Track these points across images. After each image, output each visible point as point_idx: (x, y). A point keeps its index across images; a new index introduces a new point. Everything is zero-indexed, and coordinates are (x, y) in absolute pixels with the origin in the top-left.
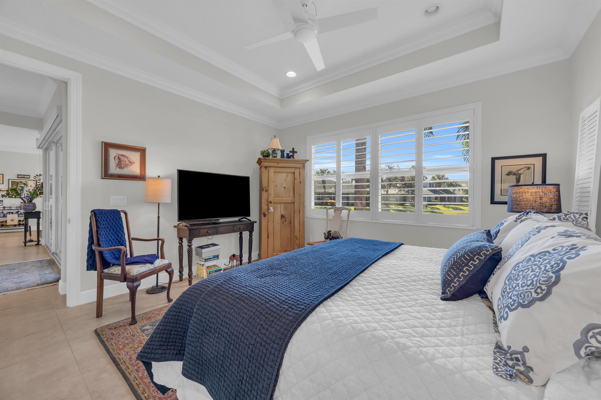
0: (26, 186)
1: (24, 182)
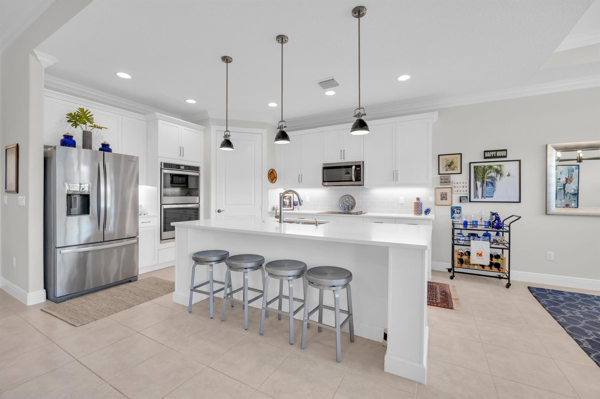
0: (499, 176)
1: (496, 167)
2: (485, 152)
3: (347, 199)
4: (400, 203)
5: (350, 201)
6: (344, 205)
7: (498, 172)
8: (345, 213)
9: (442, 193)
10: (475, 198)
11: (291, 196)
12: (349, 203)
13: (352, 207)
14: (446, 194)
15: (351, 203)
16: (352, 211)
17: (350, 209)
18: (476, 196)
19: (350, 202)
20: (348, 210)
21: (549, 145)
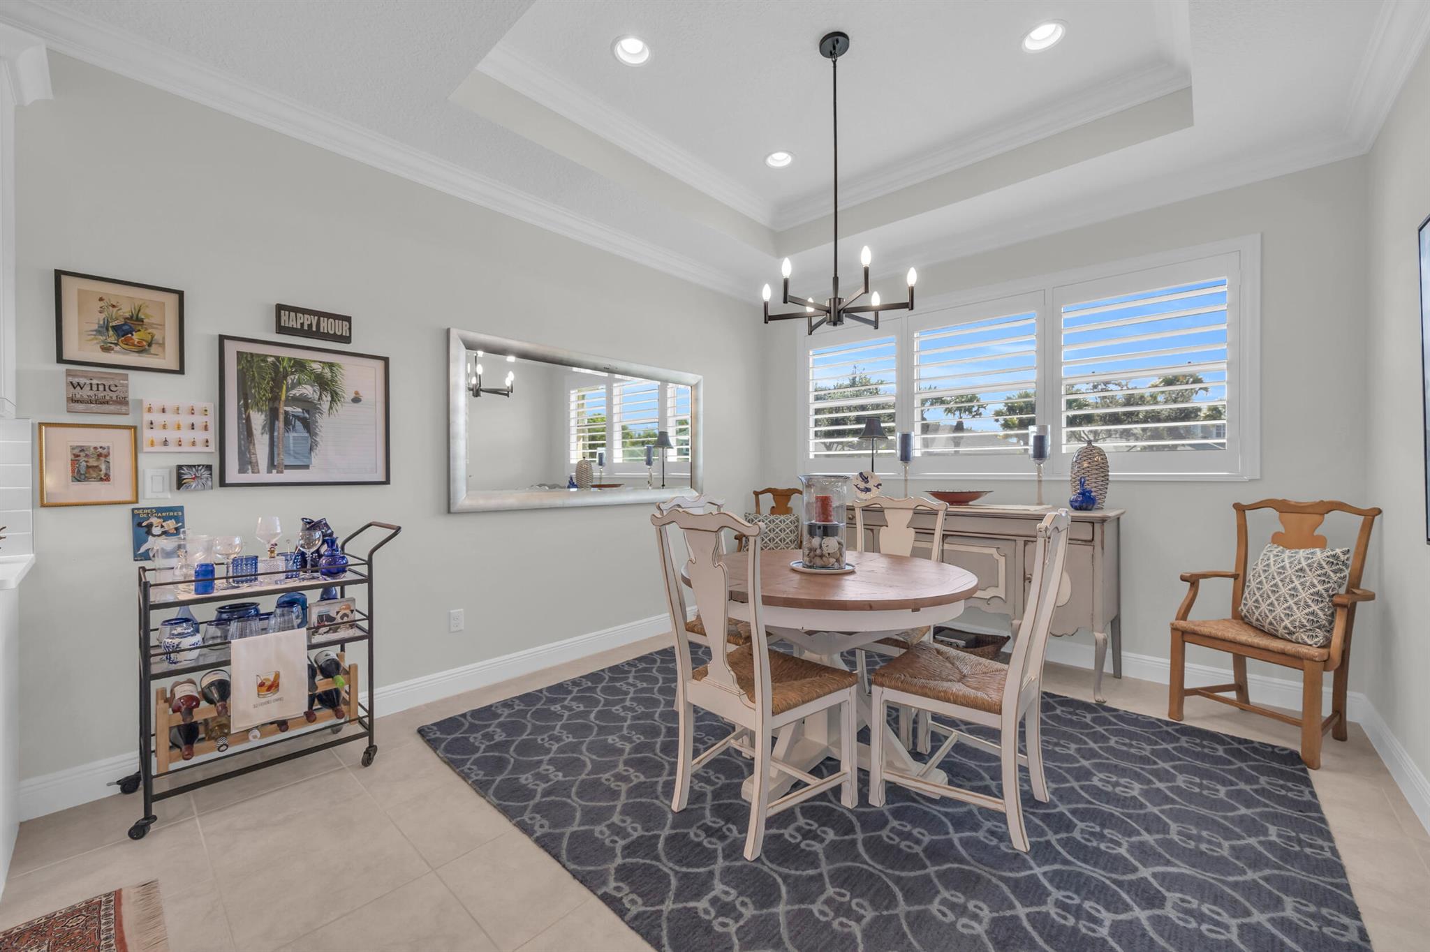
0: (327, 398)
1: (317, 367)
2: (280, 308)
7: (325, 384)
10: (245, 471)
18: (248, 463)
21: (454, 333)
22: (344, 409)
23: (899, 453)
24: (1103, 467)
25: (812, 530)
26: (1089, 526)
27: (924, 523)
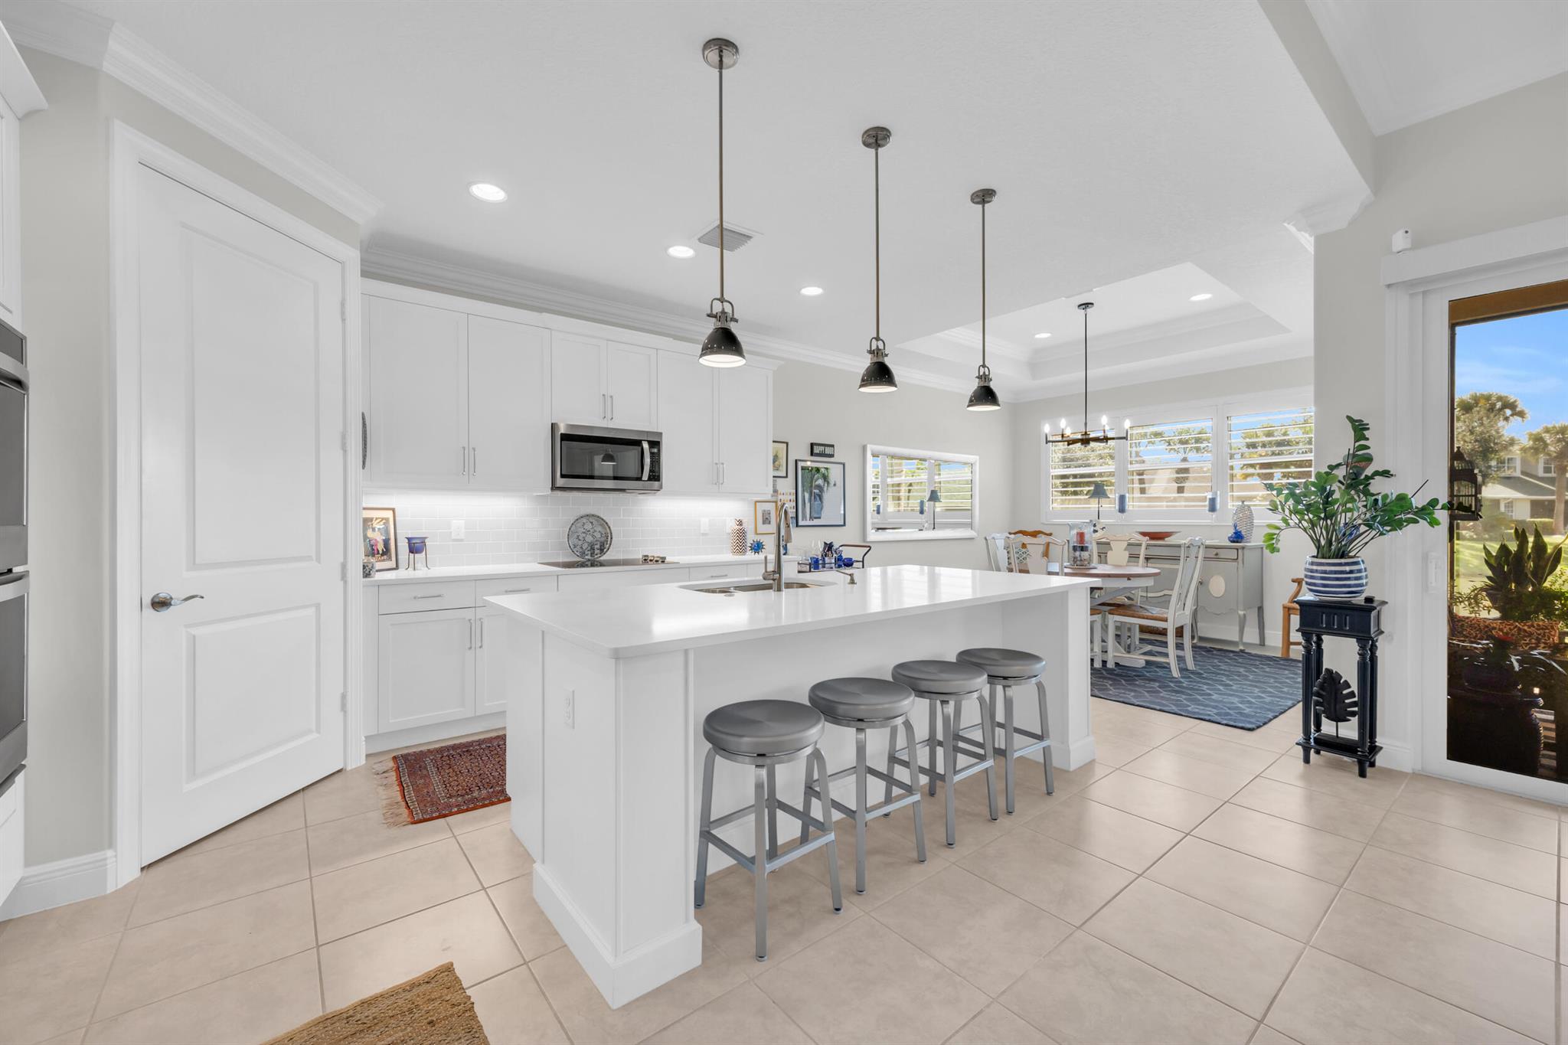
2: (812, 445)
3: (588, 526)
4: (702, 532)
5: (595, 531)
6: (580, 543)
7: (825, 478)
8: (583, 565)
9: (764, 511)
10: (803, 520)
11: (387, 520)
12: (593, 536)
13: (601, 546)
14: (770, 514)
15: (598, 535)
16: (604, 558)
17: (597, 551)
18: (804, 518)
19: (595, 534)
20: (592, 555)
21: (869, 448)
22: (832, 489)
23: (1117, 507)
24: (1251, 517)
25: (1075, 549)
26: (1236, 551)
27: (1135, 551)
